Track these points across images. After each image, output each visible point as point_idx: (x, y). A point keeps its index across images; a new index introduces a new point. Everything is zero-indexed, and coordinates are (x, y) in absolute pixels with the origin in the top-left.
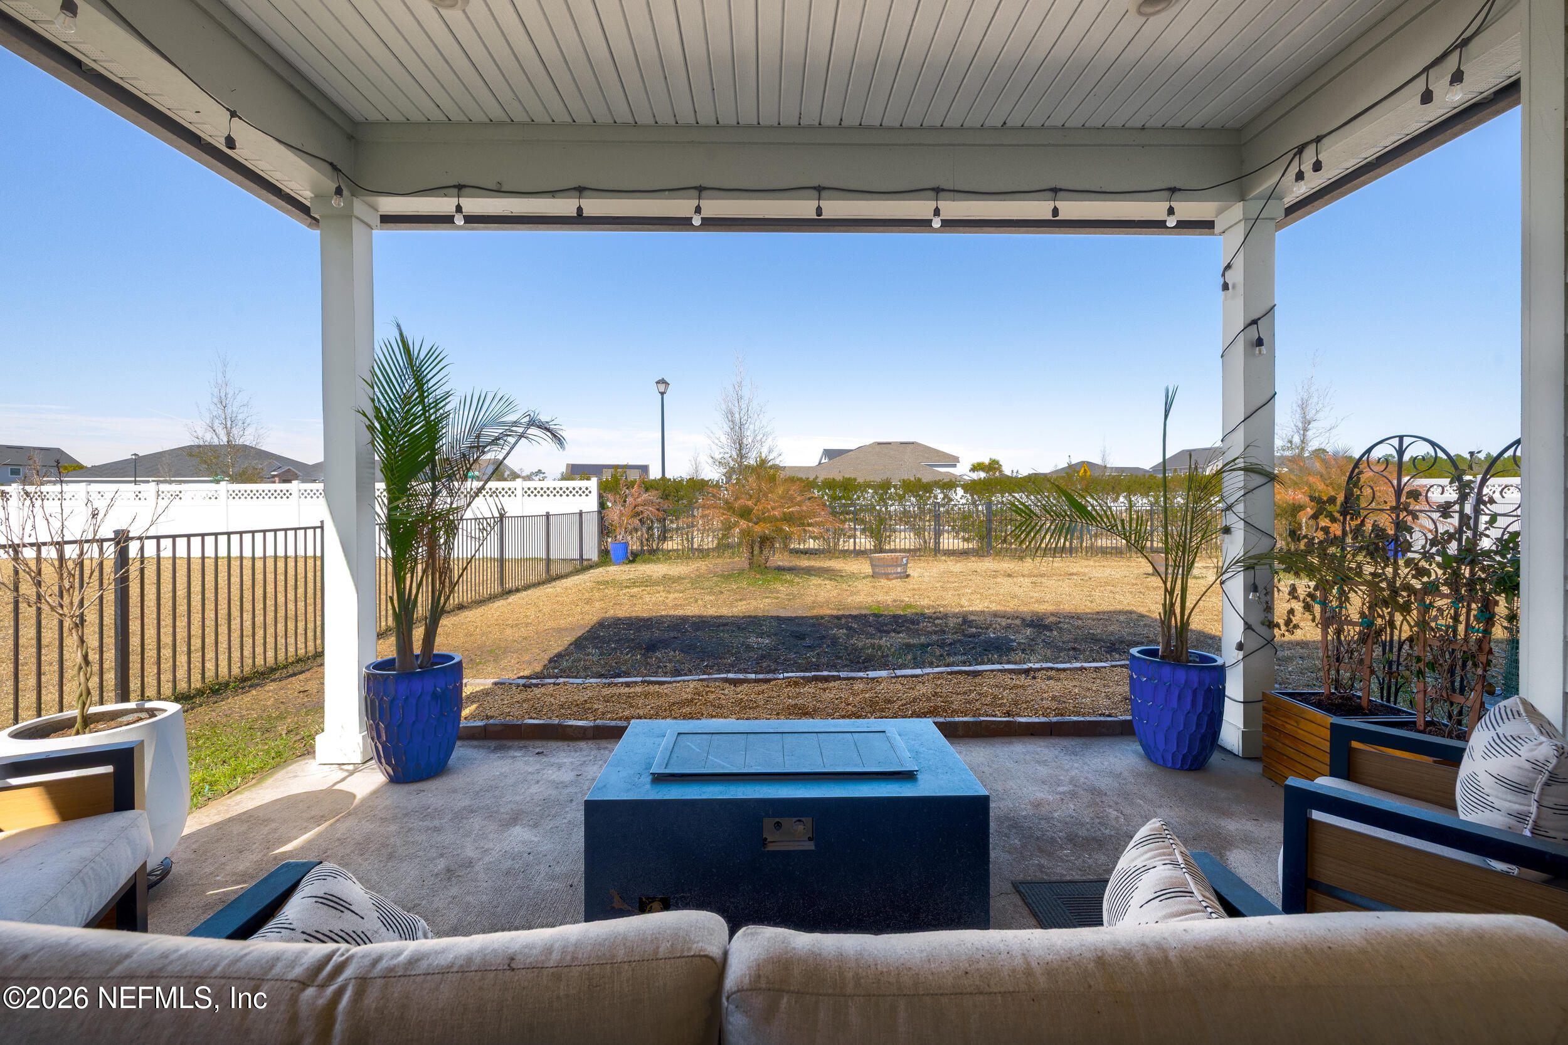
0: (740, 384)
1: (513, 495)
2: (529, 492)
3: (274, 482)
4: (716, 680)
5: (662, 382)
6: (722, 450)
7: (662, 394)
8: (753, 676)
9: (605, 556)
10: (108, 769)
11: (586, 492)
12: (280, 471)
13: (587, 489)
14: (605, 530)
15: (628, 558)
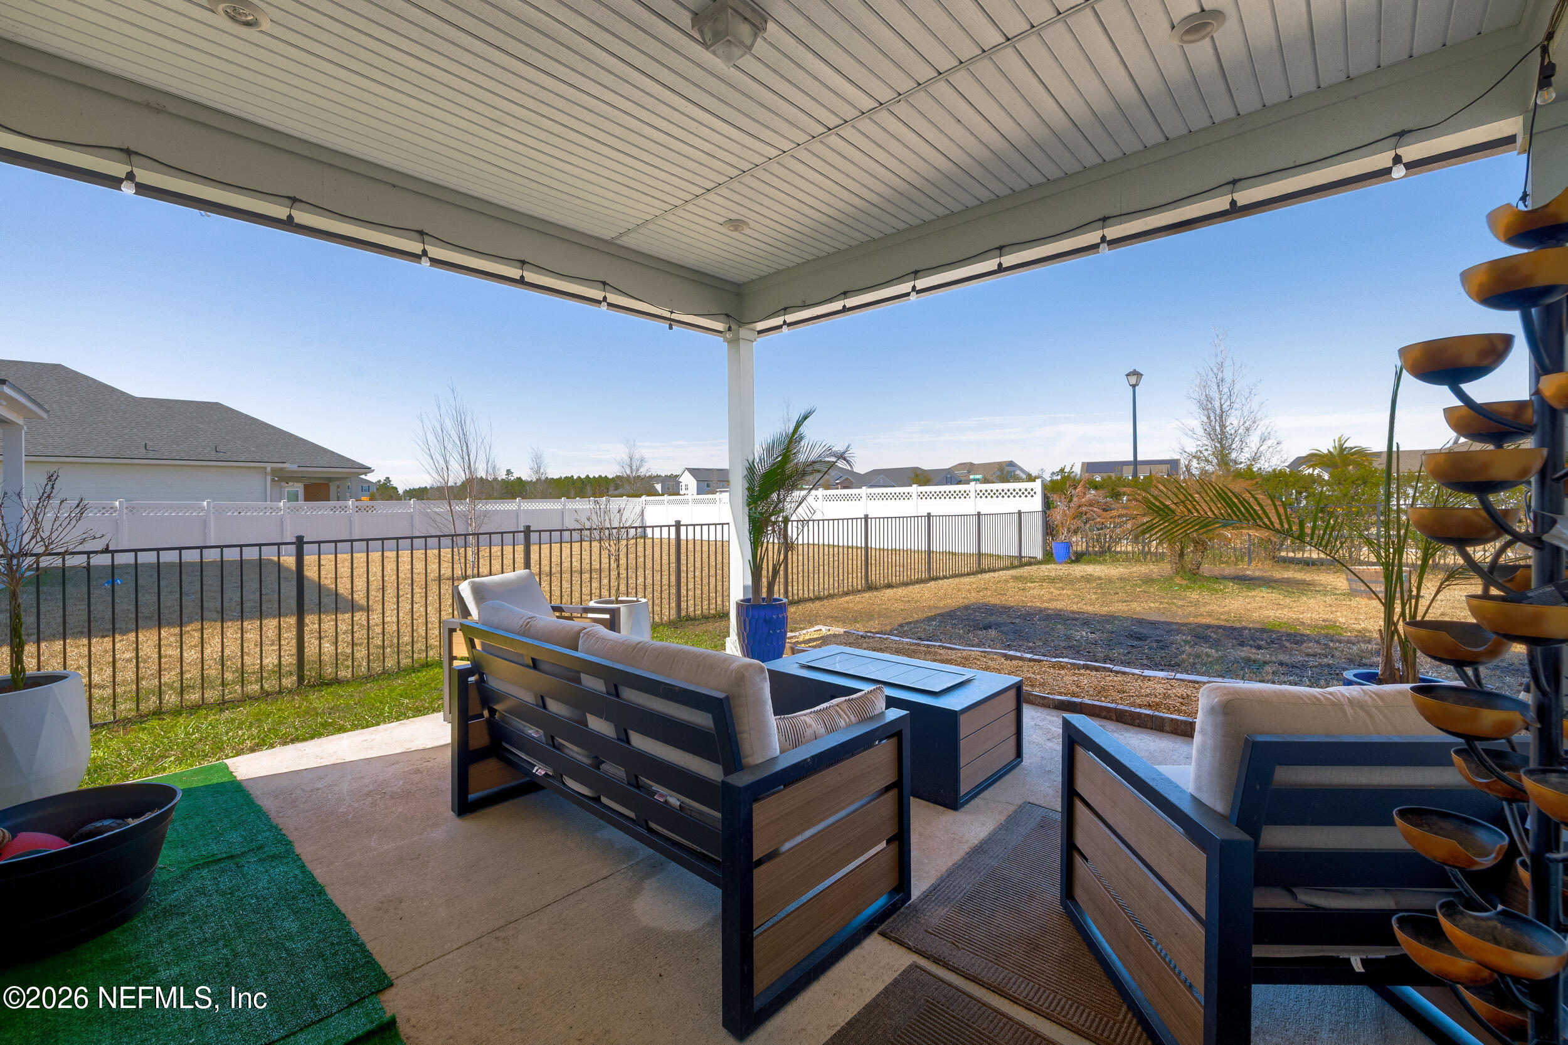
0: (1221, 366)
1: (967, 497)
2: (981, 494)
3: (838, 489)
4: (996, 653)
5: (1136, 374)
6: (1199, 443)
7: (1134, 386)
8: (1029, 656)
9: (1049, 557)
10: (607, 616)
11: (1031, 493)
12: (842, 479)
13: (1032, 490)
14: (1049, 530)
15: (1070, 558)
